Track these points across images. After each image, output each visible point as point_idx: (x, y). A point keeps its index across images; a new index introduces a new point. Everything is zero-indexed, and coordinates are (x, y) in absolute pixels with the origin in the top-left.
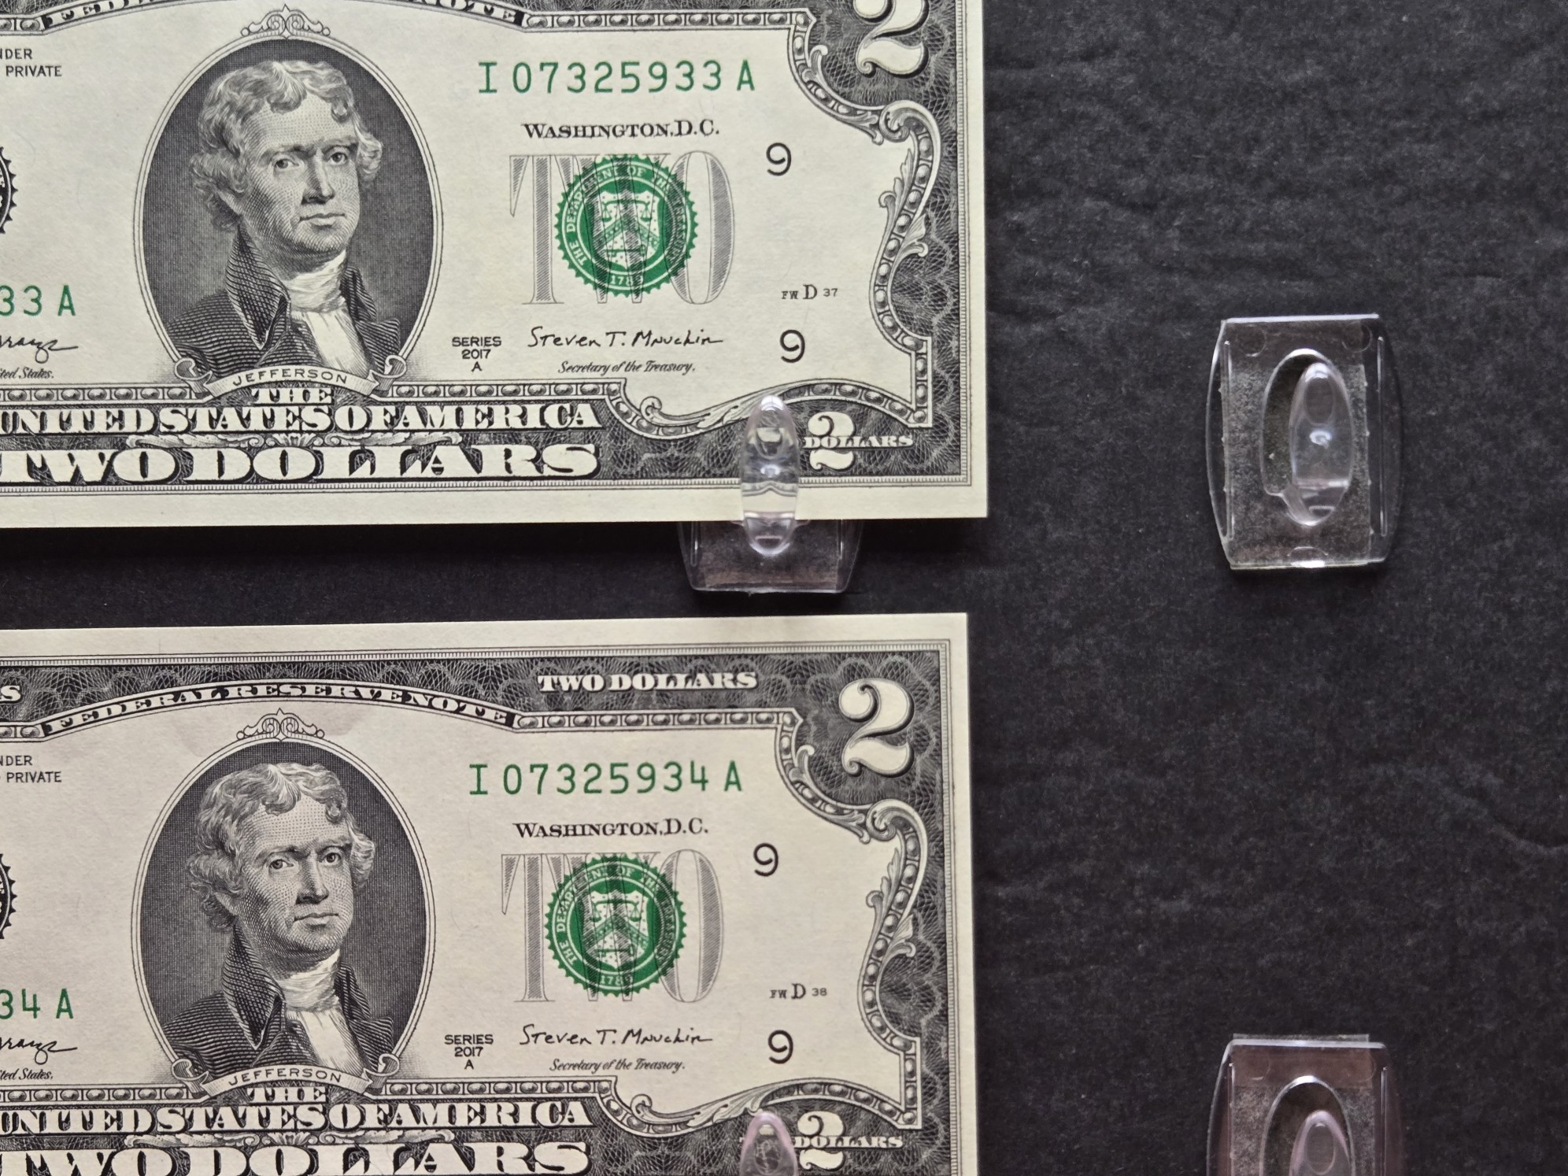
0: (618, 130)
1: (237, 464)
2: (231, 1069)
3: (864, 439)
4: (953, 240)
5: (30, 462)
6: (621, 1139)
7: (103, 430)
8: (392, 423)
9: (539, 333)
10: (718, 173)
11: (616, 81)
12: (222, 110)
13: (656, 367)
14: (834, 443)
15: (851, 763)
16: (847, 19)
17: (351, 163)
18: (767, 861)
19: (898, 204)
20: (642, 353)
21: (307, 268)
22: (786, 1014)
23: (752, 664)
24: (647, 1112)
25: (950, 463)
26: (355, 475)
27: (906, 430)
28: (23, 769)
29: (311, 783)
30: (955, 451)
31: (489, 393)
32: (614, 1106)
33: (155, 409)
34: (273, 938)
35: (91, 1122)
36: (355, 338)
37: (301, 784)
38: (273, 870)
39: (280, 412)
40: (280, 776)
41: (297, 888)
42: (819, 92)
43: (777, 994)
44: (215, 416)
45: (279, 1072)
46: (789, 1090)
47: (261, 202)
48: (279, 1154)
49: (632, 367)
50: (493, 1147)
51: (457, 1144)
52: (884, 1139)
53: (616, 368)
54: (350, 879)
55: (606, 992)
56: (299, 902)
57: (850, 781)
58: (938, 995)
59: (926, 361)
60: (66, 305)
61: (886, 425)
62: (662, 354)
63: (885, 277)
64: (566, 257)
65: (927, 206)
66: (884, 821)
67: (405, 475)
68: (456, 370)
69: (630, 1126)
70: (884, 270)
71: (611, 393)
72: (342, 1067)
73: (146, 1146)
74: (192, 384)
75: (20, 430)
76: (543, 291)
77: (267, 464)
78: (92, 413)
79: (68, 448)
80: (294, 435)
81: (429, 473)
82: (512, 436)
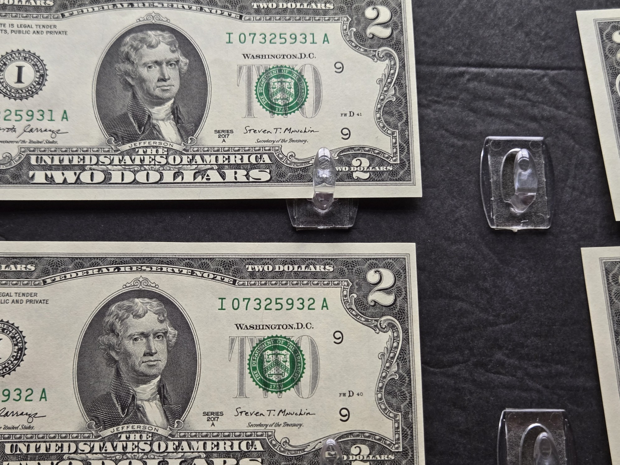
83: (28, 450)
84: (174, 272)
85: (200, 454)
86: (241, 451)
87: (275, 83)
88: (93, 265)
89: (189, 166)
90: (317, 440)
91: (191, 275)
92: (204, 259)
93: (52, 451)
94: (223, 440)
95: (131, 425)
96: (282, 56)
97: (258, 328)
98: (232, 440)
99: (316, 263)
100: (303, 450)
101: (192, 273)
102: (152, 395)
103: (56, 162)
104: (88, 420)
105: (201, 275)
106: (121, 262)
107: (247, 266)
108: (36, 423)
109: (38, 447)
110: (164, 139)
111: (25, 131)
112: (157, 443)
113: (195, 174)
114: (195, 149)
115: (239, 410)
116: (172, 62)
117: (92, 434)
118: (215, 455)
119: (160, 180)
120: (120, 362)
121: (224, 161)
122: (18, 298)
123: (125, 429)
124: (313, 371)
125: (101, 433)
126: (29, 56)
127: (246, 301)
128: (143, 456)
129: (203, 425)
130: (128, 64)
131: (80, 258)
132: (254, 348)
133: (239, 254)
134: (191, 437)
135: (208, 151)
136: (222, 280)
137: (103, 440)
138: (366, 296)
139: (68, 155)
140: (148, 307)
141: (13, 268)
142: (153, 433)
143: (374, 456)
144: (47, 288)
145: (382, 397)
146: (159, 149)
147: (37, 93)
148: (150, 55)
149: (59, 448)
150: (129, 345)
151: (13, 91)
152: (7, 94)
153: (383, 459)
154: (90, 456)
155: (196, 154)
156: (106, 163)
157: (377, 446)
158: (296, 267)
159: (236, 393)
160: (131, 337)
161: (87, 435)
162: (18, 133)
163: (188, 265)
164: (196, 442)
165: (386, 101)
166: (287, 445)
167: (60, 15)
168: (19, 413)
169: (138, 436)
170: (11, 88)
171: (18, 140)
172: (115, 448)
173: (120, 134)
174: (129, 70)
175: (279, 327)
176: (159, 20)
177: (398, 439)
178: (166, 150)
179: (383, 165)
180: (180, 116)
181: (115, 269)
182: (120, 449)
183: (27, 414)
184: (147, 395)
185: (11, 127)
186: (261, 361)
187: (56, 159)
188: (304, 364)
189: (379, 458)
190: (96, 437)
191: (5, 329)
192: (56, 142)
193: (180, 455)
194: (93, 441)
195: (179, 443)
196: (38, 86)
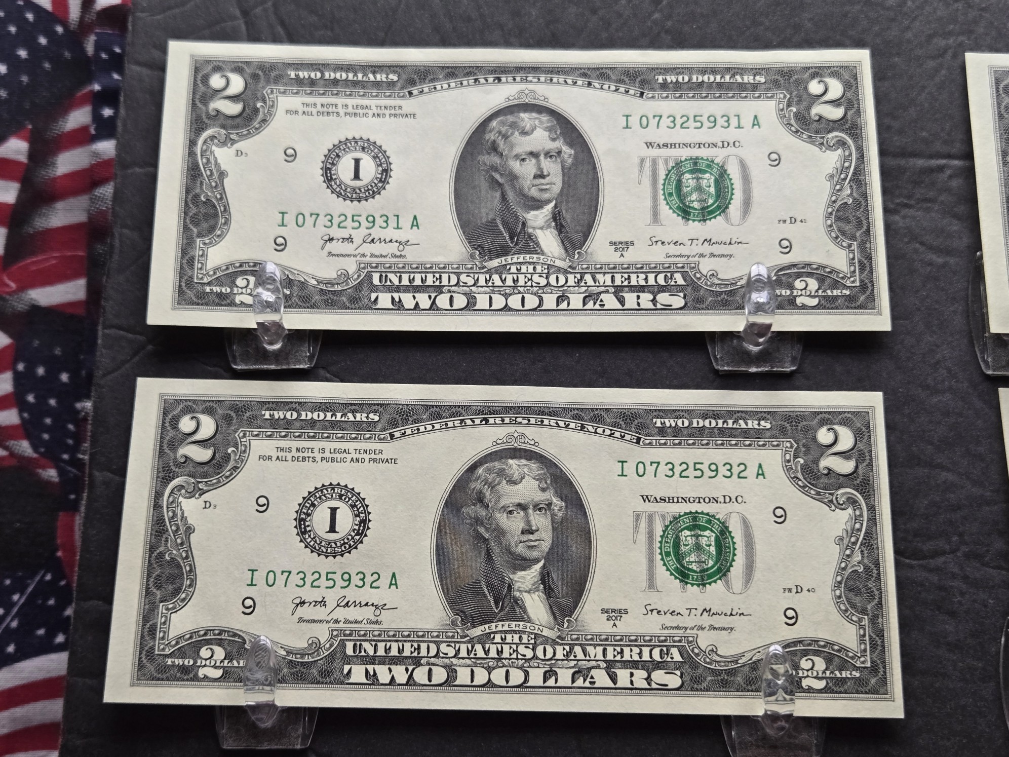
83: (375, 651)
84: (559, 426)
85: (599, 663)
86: (653, 661)
87: (689, 180)
88: (453, 415)
89: (577, 288)
90: (754, 649)
91: (581, 430)
92: (597, 409)
93: (407, 653)
94: (629, 646)
95: (507, 623)
96: (698, 145)
97: (671, 501)
98: (641, 646)
99: (747, 417)
100: (736, 662)
101: (583, 427)
102: (533, 585)
103: (405, 282)
104: (451, 614)
105: (594, 431)
106: (490, 411)
107: (654, 420)
108: (385, 616)
109: (388, 647)
110: (543, 253)
111: (364, 242)
112: (542, 646)
113: (585, 298)
114: (585, 266)
115: (649, 608)
116: (551, 154)
117: (458, 632)
118: (619, 665)
119: (539, 306)
120: (491, 540)
121: (622, 282)
122: (358, 456)
123: (499, 628)
124: (747, 558)
125: (468, 632)
126: (368, 146)
127: (655, 465)
128: (524, 663)
129: (602, 626)
130: (494, 156)
131: (436, 406)
132: (667, 527)
133: (642, 404)
134: (586, 640)
135: (601, 268)
136: (622, 437)
137: (471, 641)
138: (816, 462)
139: (420, 272)
140: (526, 470)
141: (351, 417)
142: (536, 634)
143: (832, 673)
144: (395, 443)
145: (841, 594)
146: (537, 267)
147: (379, 193)
148: (523, 144)
149: (415, 649)
150: (502, 519)
151: (349, 190)
152: (341, 194)
153: (844, 676)
154: (454, 661)
155: (586, 273)
156: (469, 284)
157: (836, 658)
158: (720, 422)
159: (644, 584)
160: (504, 508)
161: (450, 634)
162: (355, 245)
163: (577, 417)
164: (592, 648)
165: (839, 203)
166: (715, 655)
167: (407, 93)
168: (363, 604)
169: (516, 637)
170: (347, 186)
171: (356, 252)
172: (487, 652)
173: (486, 246)
174: (497, 163)
175: (699, 500)
176: (535, 99)
177: (865, 650)
178: (546, 267)
179: (837, 288)
180: (563, 223)
181: (481, 421)
182: (493, 654)
183: (372, 605)
184: (527, 585)
185: (348, 236)
186: (677, 544)
187: (405, 277)
188: (735, 549)
189: (839, 675)
190: (461, 637)
191: (343, 495)
192: (404, 256)
193: (572, 663)
194: (458, 642)
195: (570, 648)
196: (380, 185)
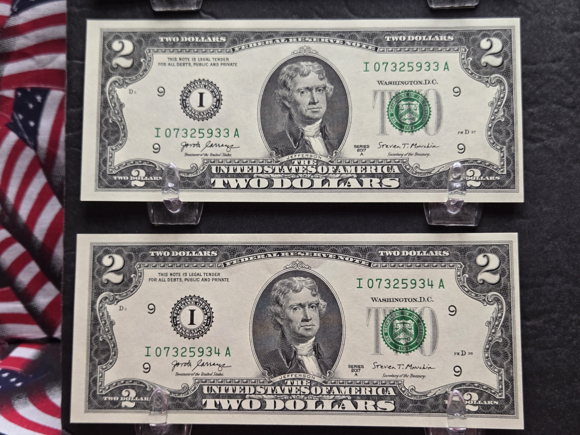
0: (407, 82)
1: (287, 183)
2: (280, 374)
3: (484, 177)
4: (512, 116)
5: (224, 181)
6: (406, 400)
7: (247, 172)
8: (335, 171)
9: (381, 144)
10: (438, 96)
11: (406, 68)
12: (285, 76)
13: (418, 155)
14: (474, 179)
15: (480, 280)
16: (478, 50)
17: (324, 92)
18: (453, 311)
19: (495, 105)
20: (414, 150)
21: (310, 124)
22: (460, 361)
23: (448, 248)
24: (414, 391)
25: (512, 186)
26: (323, 187)
27: (498, 175)
28: (217, 277)
29: (306, 283)
30: (513, 182)
31: (366, 162)
32: (403, 389)
33: (263, 166)
34: (295, 333)
35: (235, 390)
36: (324, 145)
37: (303, 284)
38: (294, 311)
39: (301, 167)
40: (297, 281)
41: (302, 316)
42: (470, 72)
43: (456, 354)
44: (281, 168)
45: (295, 375)
46: (460, 385)
47: (296, 104)
48: (295, 402)
49: (411, 154)
50: (364, 401)
51: (352, 400)
52: (492, 402)
53: (406, 155)
54: (318, 314)
55: (400, 352)
56: (302, 321)
57: (480, 286)
58: (509, 355)
59: (504, 153)
60: (237, 134)
61: (491, 173)
62: (420, 151)
63: (491, 128)
64: (390, 121)
65: (504, 106)
66: (491, 299)
67: (339, 187)
68: (355, 155)
69: (408, 396)
70: (490, 125)
71: (404, 162)
72: (315, 374)
73: (252, 398)
74: (274, 159)
75: (221, 172)
76: (383, 131)
77: (296, 183)
78: (243, 167)
79: (236, 178)
80: (305, 175)
81: (346, 187)
82: (372, 175)
